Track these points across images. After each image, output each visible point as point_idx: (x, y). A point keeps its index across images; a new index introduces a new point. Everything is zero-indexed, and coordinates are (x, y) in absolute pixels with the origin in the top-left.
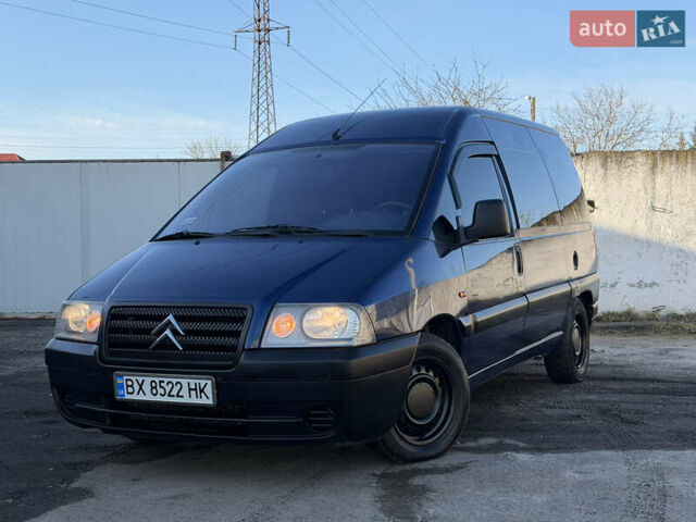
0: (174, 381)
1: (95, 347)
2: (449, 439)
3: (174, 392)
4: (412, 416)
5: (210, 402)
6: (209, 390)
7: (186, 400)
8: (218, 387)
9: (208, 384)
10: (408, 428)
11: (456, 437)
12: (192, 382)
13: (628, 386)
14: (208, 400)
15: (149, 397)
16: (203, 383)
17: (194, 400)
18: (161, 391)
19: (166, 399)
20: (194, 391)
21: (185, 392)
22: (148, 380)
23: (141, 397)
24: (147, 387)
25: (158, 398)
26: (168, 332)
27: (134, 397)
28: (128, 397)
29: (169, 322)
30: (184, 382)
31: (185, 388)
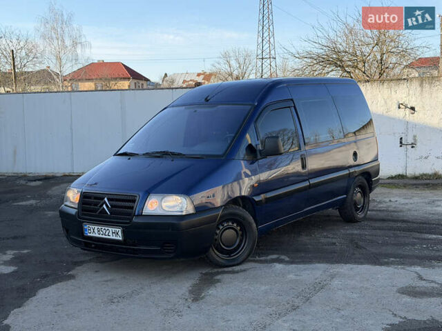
0: (106, 228)
1: (76, 210)
2: (244, 256)
3: (107, 234)
4: (224, 245)
5: (121, 239)
6: (120, 233)
7: (111, 237)
8: (123, 232)
9: (119, 231)
10: (222, 251)
11: (249, 255)
12: (113, 229)
13: (385, 224)
14: (120, 238)
15: (97, 235)
16: (118, 230)
17: (114, 238)
18: (102, 233)
19: (104, 236)
20: (113, 233)
21: (111, 234)
22: (96, 227)
23: (94, 235)
24: (96, 231)
25: (101, 236)
26: (104, 206)
27: (91, 235)
28: (89, 234)
29: (105, 202)
30: (110, 229)
31: (111, 232)
